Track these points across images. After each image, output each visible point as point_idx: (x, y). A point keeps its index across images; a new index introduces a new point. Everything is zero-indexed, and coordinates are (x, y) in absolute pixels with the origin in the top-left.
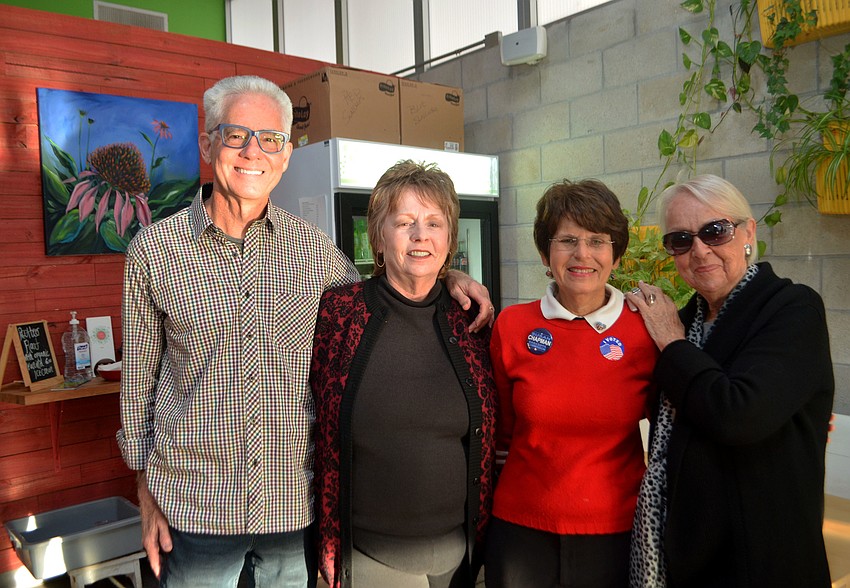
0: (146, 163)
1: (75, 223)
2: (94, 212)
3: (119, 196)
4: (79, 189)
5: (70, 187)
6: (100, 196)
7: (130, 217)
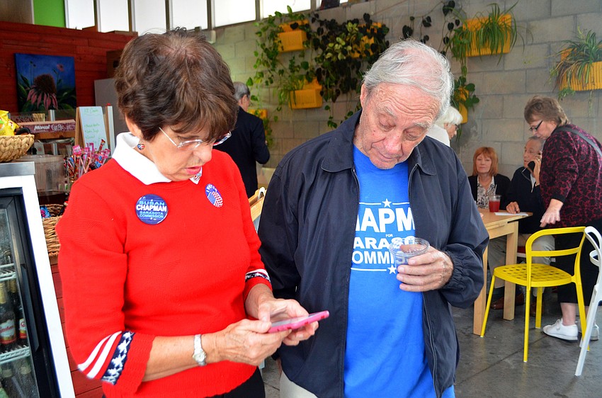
0: (55, 81)
1: (30, 105)
2: (36, 101)
3: (45, 95)
4: (31, 92)
5: (28, 92)
6: (38, 95)
7: (50, 103)
